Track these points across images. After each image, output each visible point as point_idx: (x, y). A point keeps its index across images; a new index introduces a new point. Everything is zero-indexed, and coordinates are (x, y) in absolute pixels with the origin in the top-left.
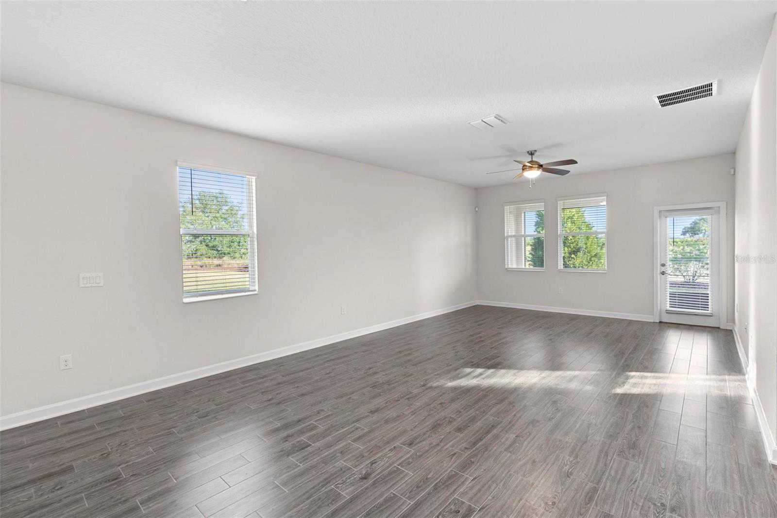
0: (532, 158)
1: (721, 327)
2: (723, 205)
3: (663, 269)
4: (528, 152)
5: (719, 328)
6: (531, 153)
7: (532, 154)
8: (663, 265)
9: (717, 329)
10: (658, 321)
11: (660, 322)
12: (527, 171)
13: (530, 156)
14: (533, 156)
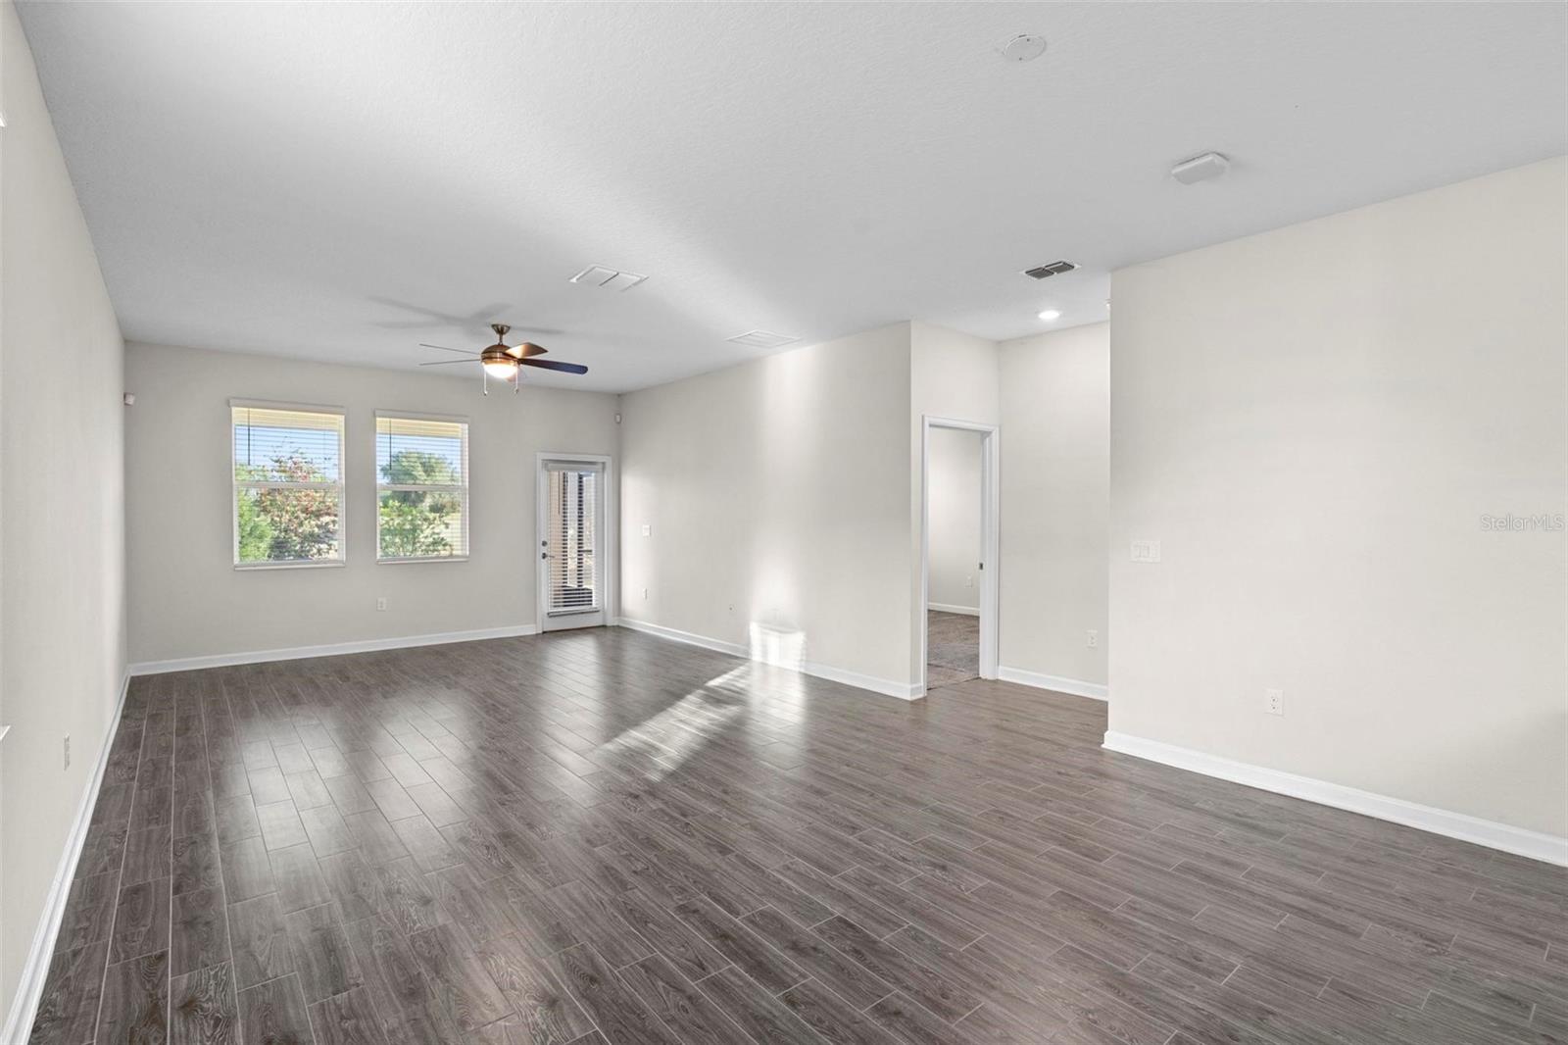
0: (501, 339)
1: (608, 625)
2: (608, 460)
3: (544, 550)
4: (493, 326)
5: (604, 626)
6: (502, 329)
7: (501, 331)
8: (544, 544)
9: (601, 629)
10: (541, 632)
11: (544, 632)
12: (496, 362)
13: (498, 336)
14: (504, 336)
